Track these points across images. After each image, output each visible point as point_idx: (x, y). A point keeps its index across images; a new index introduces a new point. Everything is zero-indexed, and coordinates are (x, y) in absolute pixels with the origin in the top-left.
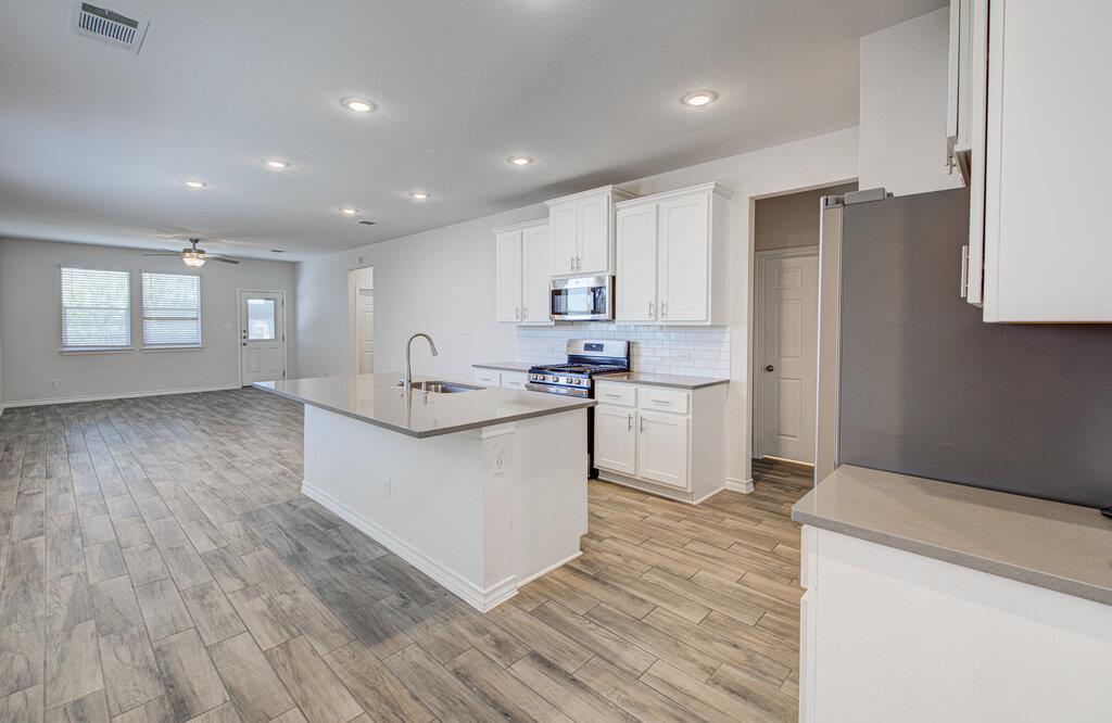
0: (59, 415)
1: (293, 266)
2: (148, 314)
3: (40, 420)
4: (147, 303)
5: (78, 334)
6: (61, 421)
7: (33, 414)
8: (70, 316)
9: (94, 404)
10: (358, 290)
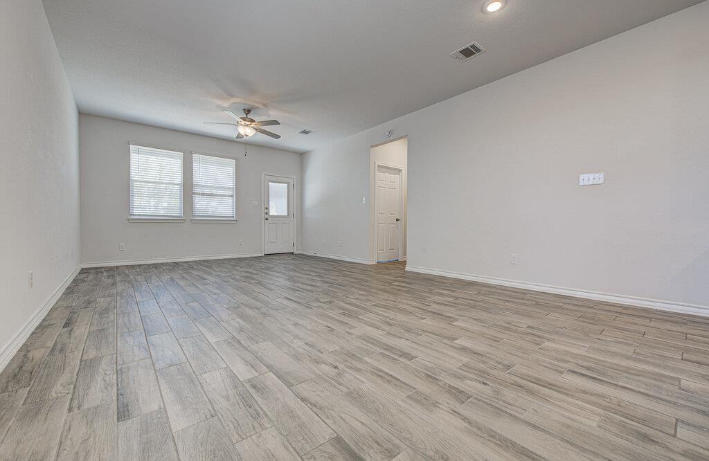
0: (127, 276)
1: (302, 156)
2: (197, 190)
3: (110, 281)
4: (196, 180)
5: (143, 205)
6: (130, 282)
7: (105, 274)
8: (136, 188)
9: (156, 266)
10: (376, 166)
